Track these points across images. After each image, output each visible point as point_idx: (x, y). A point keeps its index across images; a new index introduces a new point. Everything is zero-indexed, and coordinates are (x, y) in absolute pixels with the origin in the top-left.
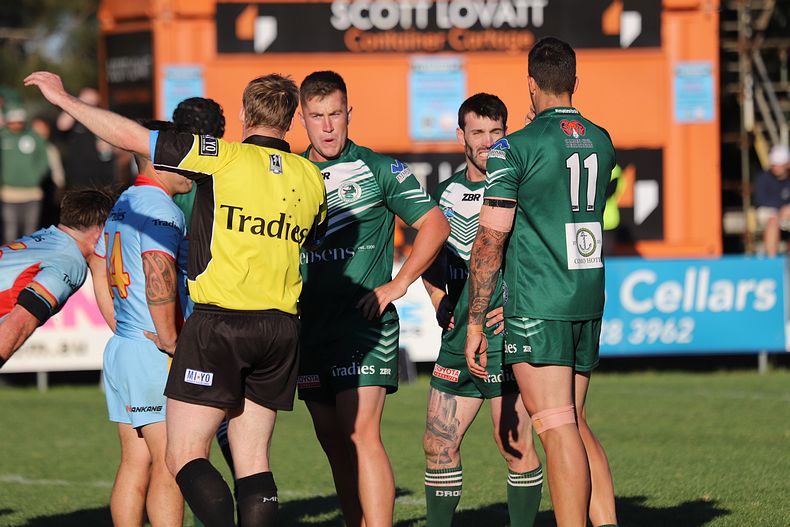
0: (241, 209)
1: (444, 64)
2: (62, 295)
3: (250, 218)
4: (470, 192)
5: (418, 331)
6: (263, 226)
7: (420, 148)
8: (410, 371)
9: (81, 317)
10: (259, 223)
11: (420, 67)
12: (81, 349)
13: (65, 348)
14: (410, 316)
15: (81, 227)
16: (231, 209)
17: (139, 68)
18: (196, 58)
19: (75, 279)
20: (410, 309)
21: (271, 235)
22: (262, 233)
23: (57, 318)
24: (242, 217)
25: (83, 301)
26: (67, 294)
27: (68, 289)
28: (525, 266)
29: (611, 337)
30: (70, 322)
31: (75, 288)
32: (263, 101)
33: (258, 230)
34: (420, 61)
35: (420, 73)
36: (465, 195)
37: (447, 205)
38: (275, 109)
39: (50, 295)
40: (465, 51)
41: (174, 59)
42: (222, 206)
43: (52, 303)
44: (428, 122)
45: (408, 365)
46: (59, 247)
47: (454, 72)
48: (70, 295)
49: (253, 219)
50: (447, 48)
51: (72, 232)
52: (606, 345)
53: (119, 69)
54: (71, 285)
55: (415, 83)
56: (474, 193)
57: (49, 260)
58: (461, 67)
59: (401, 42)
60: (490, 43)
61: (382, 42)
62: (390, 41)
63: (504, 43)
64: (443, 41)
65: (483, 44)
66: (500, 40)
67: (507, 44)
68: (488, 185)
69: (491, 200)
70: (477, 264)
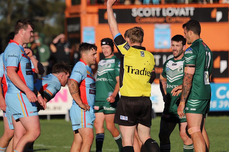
0: (132, 67)
1: (164, 27)
2: (54, 93)
3: (134, 70)
4: (174, 63)
5: (157, 104)
6: (138, 72)
7: (157, 51)
8: (154, 115)
9: (60, 99)
10: (137, 71)
12: (60, 108)
13: (55, 108)
14: (154, 99)
15: (57, 73)
16: (129, 67)
17: (76, 28)
18: (93, 25)
19: (58, 88)
20: (154, 97)
21: (141, 74)
22: (138, 74)
23: (53, 100)
24: (132, 69)
25: (60, 95)
26: (55, 92)
27: (56, 91)
28: (195, 84)
29: (213, 106)
30: (56, 101)
31: (58, 91)
32: (135, 35)
33: (137, 73)
34: (157, 26)
35: (157, 29)
36: (173, 64)
37: (167, 66)
38: (139, 37)
39: (51, 93)
40: (171, 23)
41: (86, 25)
42: (126, 66)
43: (51, 95)
44: (160, 43)
45: (154, 114)
46: (53, 79)
47: (167, 29)
48: (56, 93)
49: (135, 70)
50: (165, 22)
51: (56, 75)
52: (212, 108)
53: (71, 28)
54: (57, 90)
55: (156, 32)
56: (175, 63)
57: (50, 83)
58: (169, 27)
59: (152, 20)
60: (178, 21)
61: (146, 20)
62: (149, 20)
63: (182, 21)
64: (164, 20)
65: (176, 21)
66: (181, 20)
67: (183, 21)
68: (188, 61)
69: (189, 66)
70: (187, 84)
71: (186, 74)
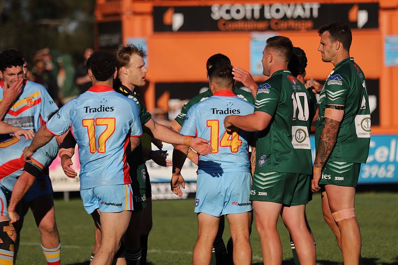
11: (255, 38)
13: (77, 180)
17: (115, 39)
18: (143, 34)
19: (52, 153)
27: (49, 160)
34: (256, 35)
35: (256, 41)
39: (40, 164)
40: (279, 30)
41: (132, 35)
43: (42, 168)
44: (260, 66)
50: (269, 29)
53: (105, 40)
54: (50, 158)
55: (253, 47)
59: (246, 26)
60: (291, 26)
61: (236, 26)
62: (241, 25)
63: (298, 26)
64: (267, 25)
65: (288, 26)
66: (296, 25)
67: (300, 27)
68: (333, 98)
69: (336, 106)
70: (328, 138)
71: (329, 120)
